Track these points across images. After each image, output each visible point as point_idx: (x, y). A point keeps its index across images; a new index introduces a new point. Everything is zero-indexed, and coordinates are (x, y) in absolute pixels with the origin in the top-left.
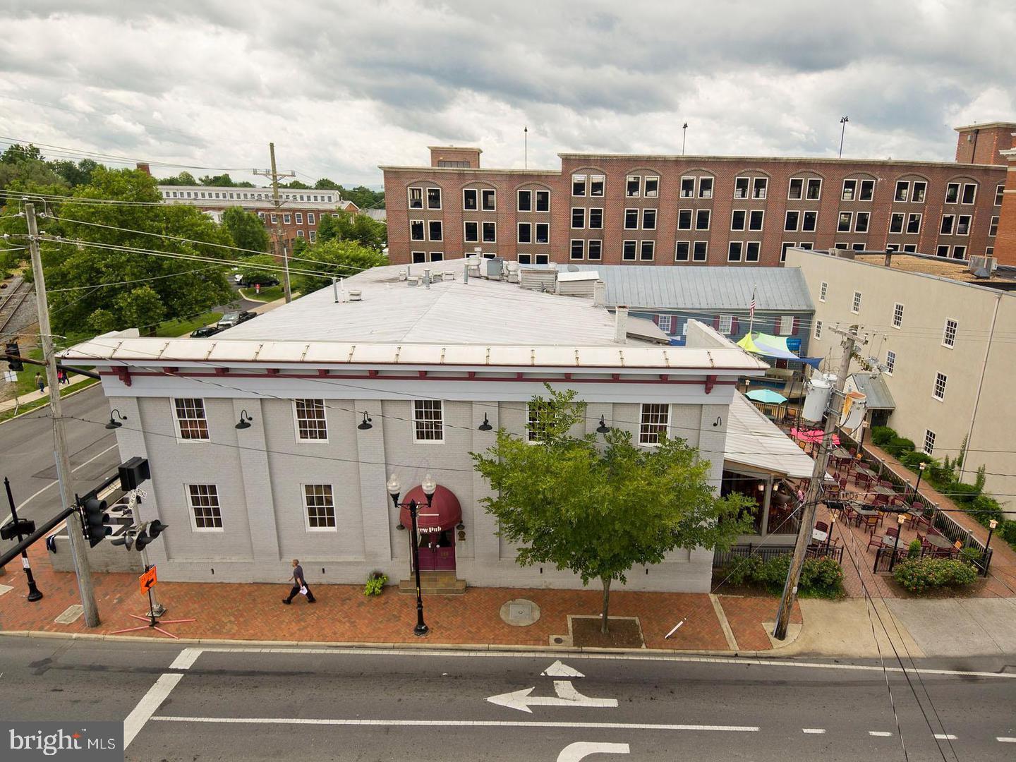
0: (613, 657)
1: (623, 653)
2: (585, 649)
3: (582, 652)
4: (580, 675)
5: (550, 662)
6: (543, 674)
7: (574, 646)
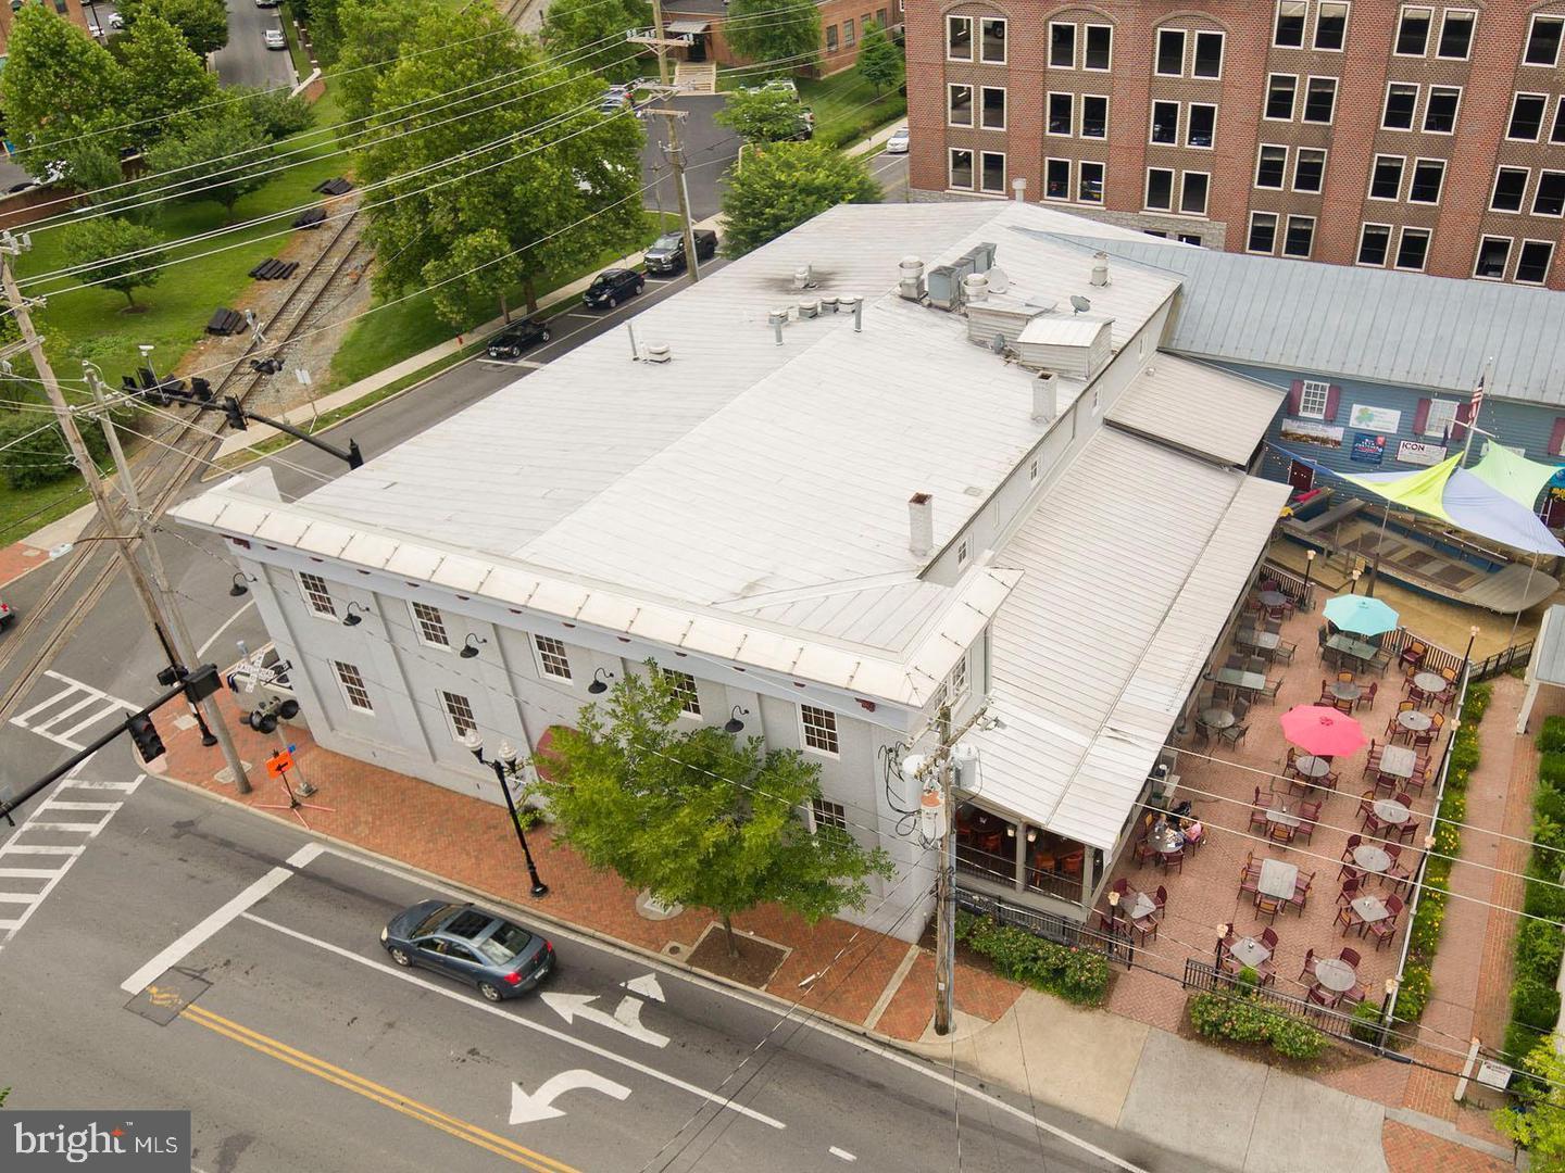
0: (717, 989)
1: (734, 988)
2: (695, 969)
3: (690, 972)
4: (662, 999)
5: (641, 971)
6: (623, 985)
7: (687, 962)
